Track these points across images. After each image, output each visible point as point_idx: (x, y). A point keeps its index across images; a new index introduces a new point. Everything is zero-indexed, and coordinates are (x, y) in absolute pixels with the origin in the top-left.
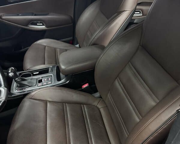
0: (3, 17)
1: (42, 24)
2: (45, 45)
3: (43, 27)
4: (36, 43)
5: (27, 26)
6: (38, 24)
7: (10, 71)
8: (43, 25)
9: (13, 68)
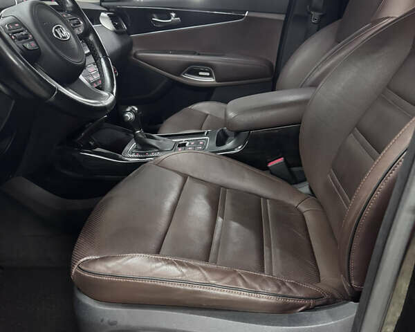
0: (140, 54)
1: (208, 74)
2: (207, 112)
3: (211, 80)
4: (190, 107)
5: (179, 75)
6: (201, 73)
7: (128, 110)
8: (211, 76)
9: (136, 109)
